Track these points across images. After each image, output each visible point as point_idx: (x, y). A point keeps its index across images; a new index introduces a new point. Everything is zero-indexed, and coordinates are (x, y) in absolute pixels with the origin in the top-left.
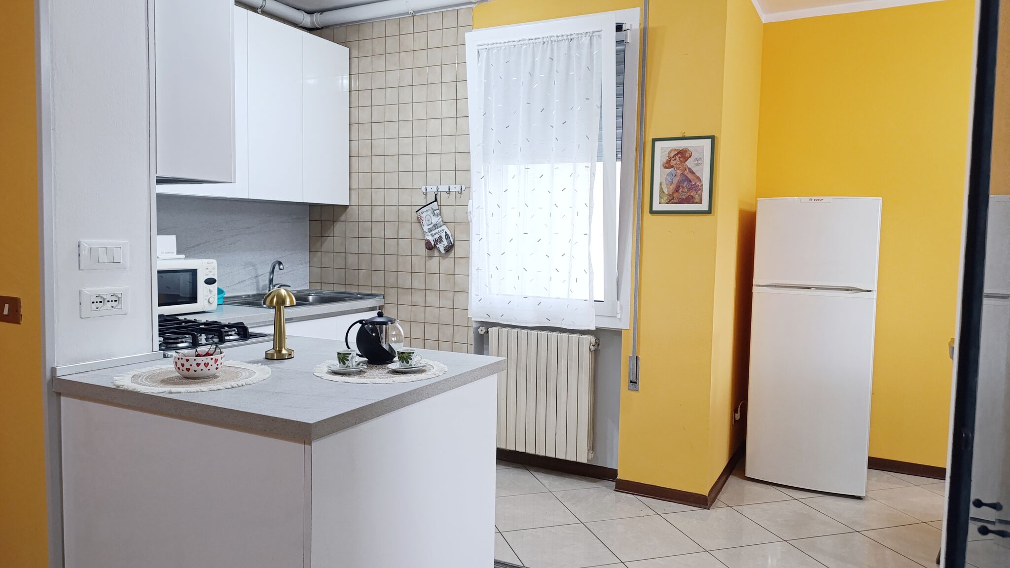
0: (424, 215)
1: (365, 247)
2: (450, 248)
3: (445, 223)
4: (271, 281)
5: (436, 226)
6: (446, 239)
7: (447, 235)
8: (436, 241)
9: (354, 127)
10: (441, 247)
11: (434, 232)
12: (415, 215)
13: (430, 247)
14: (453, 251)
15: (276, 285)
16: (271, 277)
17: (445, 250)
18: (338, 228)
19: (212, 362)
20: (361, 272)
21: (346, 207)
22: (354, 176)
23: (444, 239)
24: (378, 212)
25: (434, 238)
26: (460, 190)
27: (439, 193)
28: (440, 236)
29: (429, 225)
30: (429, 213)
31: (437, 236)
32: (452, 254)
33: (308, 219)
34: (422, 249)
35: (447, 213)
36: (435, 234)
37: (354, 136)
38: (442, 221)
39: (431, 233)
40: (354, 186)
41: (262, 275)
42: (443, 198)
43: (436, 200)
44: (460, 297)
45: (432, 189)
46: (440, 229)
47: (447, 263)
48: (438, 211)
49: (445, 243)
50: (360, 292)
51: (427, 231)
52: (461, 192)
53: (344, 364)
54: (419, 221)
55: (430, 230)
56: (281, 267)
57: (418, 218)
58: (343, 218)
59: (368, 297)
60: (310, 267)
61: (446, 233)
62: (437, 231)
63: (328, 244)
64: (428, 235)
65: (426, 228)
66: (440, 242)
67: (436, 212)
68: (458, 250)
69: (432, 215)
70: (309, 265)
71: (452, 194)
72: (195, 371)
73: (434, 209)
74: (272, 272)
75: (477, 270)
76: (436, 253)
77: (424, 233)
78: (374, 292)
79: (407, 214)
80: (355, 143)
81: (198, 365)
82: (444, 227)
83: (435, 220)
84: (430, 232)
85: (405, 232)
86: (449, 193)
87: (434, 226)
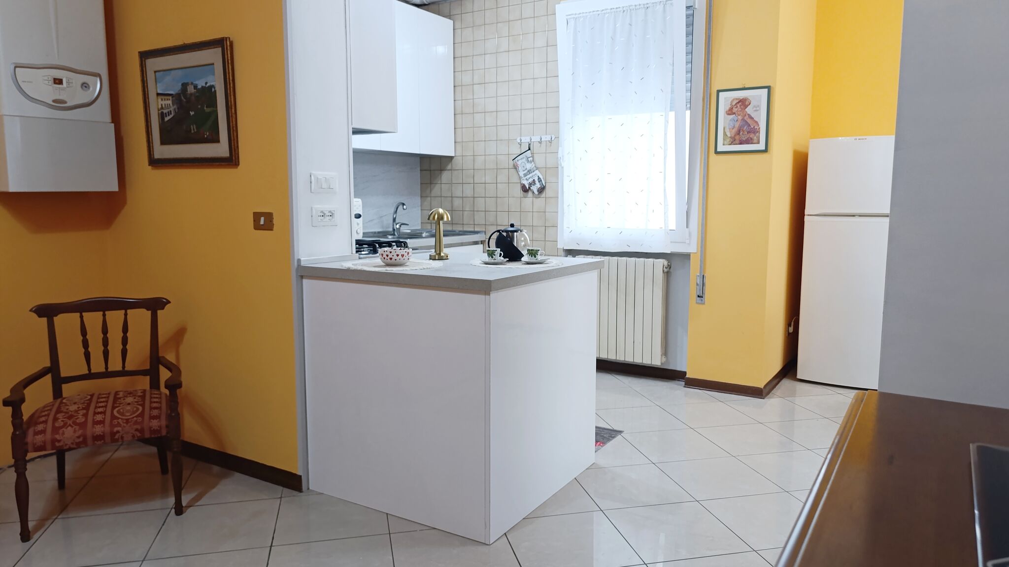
0: (519, 163)
1: (468, 191)
2: (542, 190)
3: (537, 169)
4: (394, 220)
5: (530, 172)
6: (539, 182)
7: (539, 178)
8: (530, 184)
9: (458, 89)
10: (535, 188)
11: (528, 176)
12: (511, 162)
13: (525, 190)
14: (545, 192)
15: (398, 223)
16: (395, 216)
17: (538, 191)
18: (445, 176)
19: (406, 254)
20: (466, 213)
21: (451, 158)
22: (459, 131)
23: (537, 182)
24: (480, 160)
25: (528, 182)
26: (550, 139)
27: (532, 143)
28: (534, 180)
29: (524, 171)
30: (524, 160)
31: (531, 180)
32: (543, 195)
33: (419, 169)
34: (518, 190)
35: (540, 160)
36: (529, 178)
37: (458, 97)
38: (535, 167)
39: (526, 178)
40: (459, 140)
41: (386, 215)
42: (536, 148)
43: (529, 149)
44: (550, 231)
45: (526, 140)
46: (533, 174)
47: (539, 202)
48: (531, 159)
49: (538, 185)
50: (465, 229)
51: (523, 176)
52: (551, 142)
53: (492, 257)
54: (515, 167)
55: (525, 175)
56: (405, 207)
57: (514, 165)
58: (449, 167)
60: (421, 210)
61: (538, 176)
62: (531, 175)
63: (436, 190)
64: (523, 180)
65: (521, 174)
66: (534, 185)
67: (529, 159)
68: (548, 192)
69: (526, 162)
70: (420, 208)
71: (544, 144)
72: (396, 260)
73: (528, 157)
74: (396, 212)
75: (568, 206)
76: (530, 194)
77: (520, 178)
78: (476, 230)
79: (506, 162)
80: (459, 103)
81: (398, 255)
82: (537, 172)
83: (529, 166)
84: (525, 176)
85: (502, 178)
86: (540, 142)
87: (529, 171)
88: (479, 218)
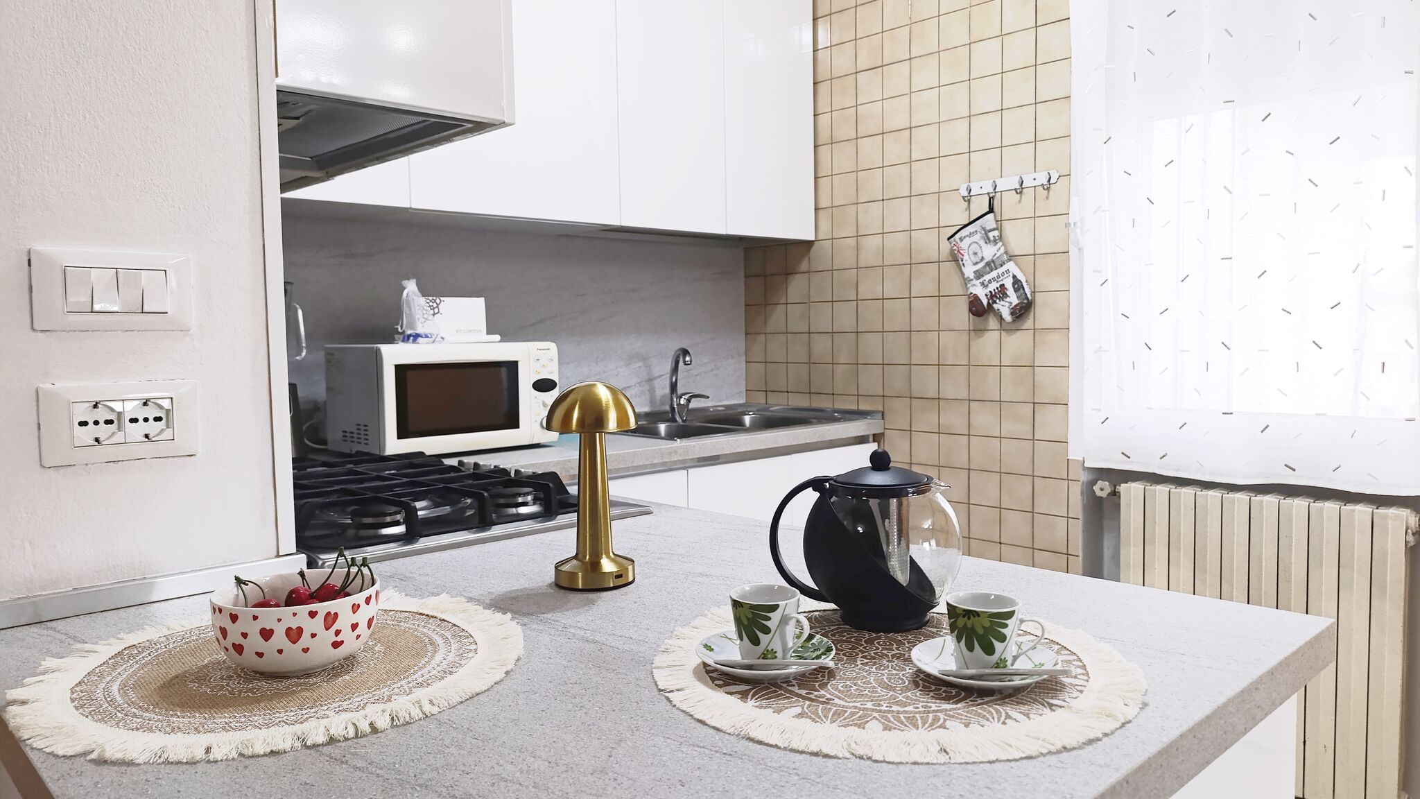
0: (964, 245)
1: (845, 319)
2: (1023, 310)
3: (1011, 257)
4: (673, 387)
5: (991, 265)
6: (1016, 290)
7: (1016, 282)
8: (992, 296)
9: (824, 88)
10: (1004, 308)
11: (987, 278)
12: (945, 246)
13: (978, 310)
14: (1032, 314)
15: (684, 394)
16: (674, 380)
17: (1012, 314)
18: (796, 286)
20: (839, 369)
21: (809, 244)
22: (824, 183)
23: (1010, 291)
24: (871, 244)
25: (987, 291)
26: (1045, 182)
27: (998, 195)
28: (1002, 286)
29: (976, 264)
30: (977, 238)
31: (993, 286)
32: (1029, 323)
34: (960, 314)
35: (1017, 237)
36: (990, 282)
37: (824, 106)
38: (1006, 253)
39: (981, 280)
40: (824, 203)
41: (660, 376)
42: (1008, 204)
43: (991, 210)
44: (1047, 417)
45: (982, 187)
46: (1000, 270)
47: (1017, 343)
48: (996, 233)
49: (1013, 298)
50: (838, 406)
51: (972, 276)
52: (1047, 187)
53: (757, 644)
54: (955, 258)
55: (979, 275)
56: (688, 359)
57: (952, 251)
58: (804, 266)
59: (852, 417)
60: (746, 362)
61: (1014, 277)
62: (994, 274)
63: (777, 318)
64: (974, 285)
65: (969, 271)
66: (1001, 299)
67: (991, 235)
68: (1043, 315)
69: (982, 243)
70: (744, 358)
71: (1029, 194)
73: (988, 228)
74: (675, 370)
75: (1095, 352)
76: (993, 323)
77: (966, 281)
78: (864, 407)
79: (931, 245)
80: (824, 120)
82: (1010, 266)
83: (989, 252)
84: (978, 278)
85: (924, 283)
86: (1019, 191)
87: (988, 264)
88: (870, 381)
